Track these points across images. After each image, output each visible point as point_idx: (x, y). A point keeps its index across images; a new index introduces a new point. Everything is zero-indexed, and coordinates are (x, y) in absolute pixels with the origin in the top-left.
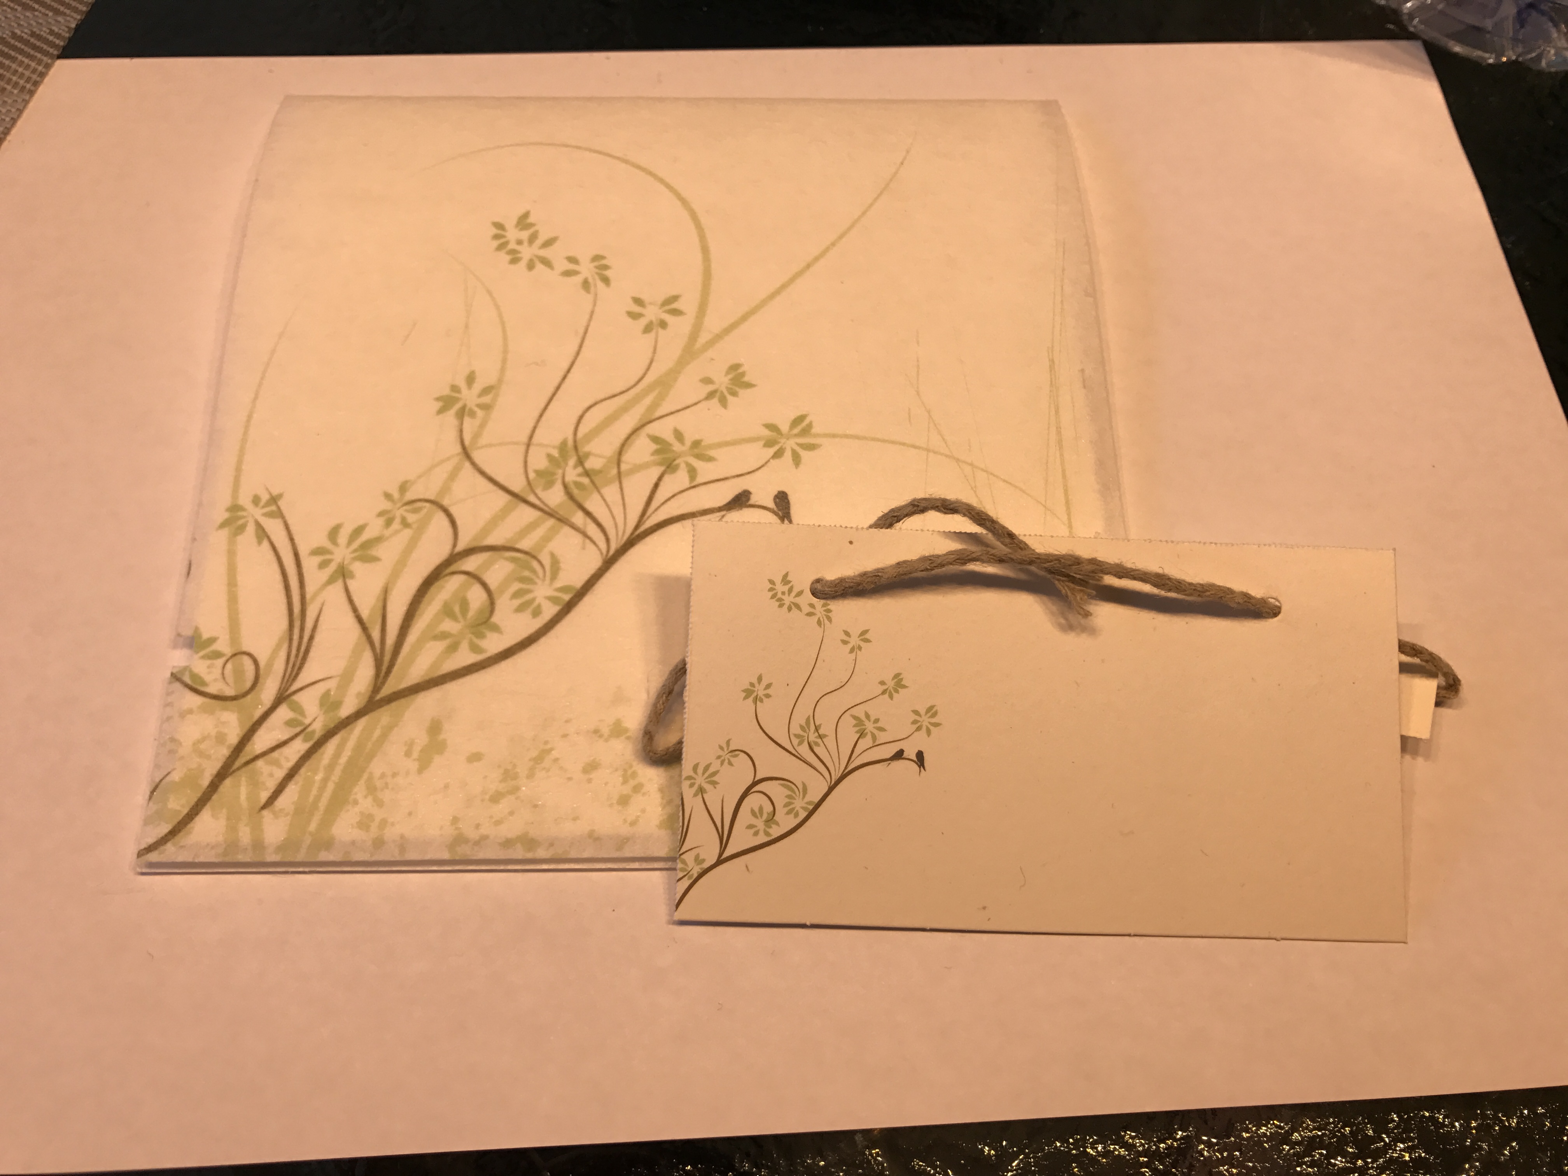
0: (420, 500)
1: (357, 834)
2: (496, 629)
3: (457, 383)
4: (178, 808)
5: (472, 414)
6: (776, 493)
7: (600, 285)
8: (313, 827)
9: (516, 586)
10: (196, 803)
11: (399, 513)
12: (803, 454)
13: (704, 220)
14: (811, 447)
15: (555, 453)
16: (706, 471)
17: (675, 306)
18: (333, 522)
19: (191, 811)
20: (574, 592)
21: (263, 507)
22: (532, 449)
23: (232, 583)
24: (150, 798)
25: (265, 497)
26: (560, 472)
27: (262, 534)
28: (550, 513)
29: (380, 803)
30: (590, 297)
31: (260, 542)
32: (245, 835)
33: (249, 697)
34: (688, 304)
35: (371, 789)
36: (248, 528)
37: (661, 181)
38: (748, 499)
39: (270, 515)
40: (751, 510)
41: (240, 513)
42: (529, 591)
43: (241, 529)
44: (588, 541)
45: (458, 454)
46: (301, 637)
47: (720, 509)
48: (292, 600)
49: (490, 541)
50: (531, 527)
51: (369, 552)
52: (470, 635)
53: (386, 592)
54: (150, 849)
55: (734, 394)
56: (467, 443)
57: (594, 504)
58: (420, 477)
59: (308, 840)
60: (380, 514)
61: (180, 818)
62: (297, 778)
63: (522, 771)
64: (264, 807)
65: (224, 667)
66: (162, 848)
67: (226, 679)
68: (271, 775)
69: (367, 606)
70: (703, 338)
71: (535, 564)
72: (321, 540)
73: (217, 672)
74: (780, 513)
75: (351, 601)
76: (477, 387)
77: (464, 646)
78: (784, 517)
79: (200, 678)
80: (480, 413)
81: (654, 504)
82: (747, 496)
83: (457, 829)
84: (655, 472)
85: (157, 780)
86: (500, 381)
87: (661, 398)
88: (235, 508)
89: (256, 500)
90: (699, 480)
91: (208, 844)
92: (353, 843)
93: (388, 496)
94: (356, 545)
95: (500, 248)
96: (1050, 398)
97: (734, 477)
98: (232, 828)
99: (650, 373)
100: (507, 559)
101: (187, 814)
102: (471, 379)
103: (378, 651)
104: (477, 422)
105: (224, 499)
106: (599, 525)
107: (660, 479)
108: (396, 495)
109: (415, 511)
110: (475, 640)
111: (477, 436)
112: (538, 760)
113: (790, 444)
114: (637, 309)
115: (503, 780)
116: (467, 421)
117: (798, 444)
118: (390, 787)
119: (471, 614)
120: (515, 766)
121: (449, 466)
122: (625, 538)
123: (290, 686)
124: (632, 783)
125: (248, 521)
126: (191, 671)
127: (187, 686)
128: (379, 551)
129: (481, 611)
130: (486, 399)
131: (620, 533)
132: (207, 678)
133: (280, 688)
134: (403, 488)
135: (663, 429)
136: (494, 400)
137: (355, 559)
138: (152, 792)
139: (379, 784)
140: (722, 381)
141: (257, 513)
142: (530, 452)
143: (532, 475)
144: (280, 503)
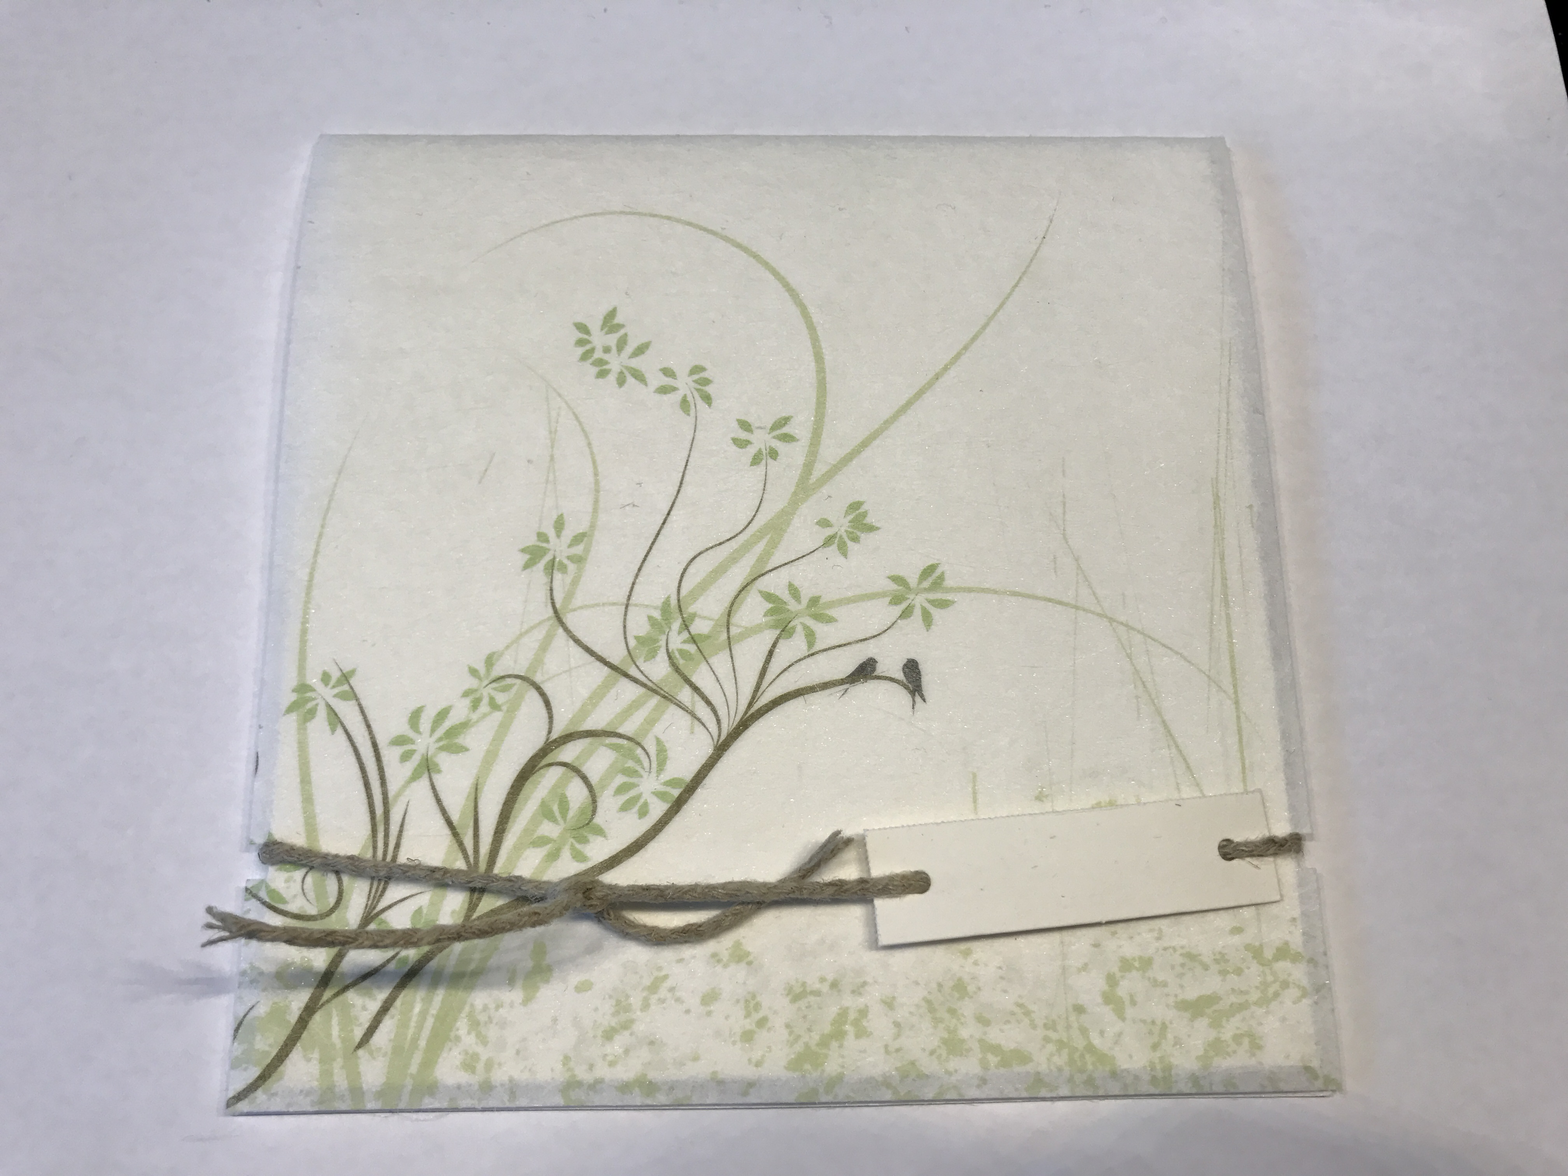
0: (509, 676)
1: (463, 1078)
2: (600, 832)
3: (543, 530)
4: (267, 1049)
5: (563, 568)
6: (905, 661)
7: (701, 404)
8: (413, 1069)
9: (620, 779)
10: (285, 1042)
11: (486, 693)
12: (935, 612)
13: (817, 317)
14: (943, 604)
15: (657, 615)
16: (826, 634)
17: (785, 430)
18: (413, 706)
19: (280, 1052)
20: (684, 786)
21: (334, 687)
22: (632, 610)
23: (305, 780)
24: (235, 1037)
25: (335, 675)
26: (664, 638)
27: (335, 720)
28: (653, 690)
29: (483, 1040)
30: (691, 420)
31: (333, 731)
32: (341, 1080)
33: (334, 916)
34: (801, 428)
35: (475, 1025)
36: (318, 713)
37: (766, 265)
38: (874, 670)
39: (342, 696)
40: (876, 682)
41: (309, 694)
42: (633, 786)
43: (311, 713)
44: (696, 722)
45: (549, 619)
46: (386, 845)
47: (842, 682)
48: (373, 800)
49: (589, 724)
50: (635, 706)
51: (456, 741)
52: (572, 840)
53: (476, 790)
54: (239, 1097)
55: (855, 539)
56: (558, 606)
57: (702, 678)
58: (507, 647)
59: (409, 1083)
60: (466, 694)
61: (269, 1061)
62: (392, 1011)
63: (635, 1001)
64: (360, 1045)
65: (303, 882)
66: (252, 1096)
67: (307, 895)
68: (364, 1008)
69: (456, 806)
70: (820, 469)
71: (639, 751)
72: (403, 728)
73: (296, 887)
74: (910, 686)
75: (438, 801)
76: (568, 533)
77: (566, 854)
78: (916, 690)
79: (278, 894)
80: (572, 567)
81: (769, 677)
82: (872, 665)
83: (569, 1070)
84: (769, 636)
85: (242, 1015)
86: (593, 526)
87: (774, 545)
88: (303, 688)
89: (326, 678)
90: (818, 646)
91: (301, 1091)
92: (459, 1087)
93: (473, 672)
94: (440, 732)
95: (584, 357)
96: (1215, 541)
97: (857, 642)
98: (327, 1073)
99: (759, 516)
100: (606, 745)
101: (277, 1055)
102: (559, 525)
103: (472, 860)
104: (568, 579)
105: (291, 679)
106: (708, 703)
107: (774, 645)
108: (482, 671)
109: (504, 689)
110: (578, 846)
111: (569, 596)
112: (653, 988)
113: (919, 600)
114: (743, 435)
115: (616, 1014)
116: (558, 576)
117: (929, 601)
118: (495, 1021)
119: (571, 814)
120: (628, 997)
121: (539, 635)
122: (738, 718)
123: (378, 901)
124: (757, 1016)
125: (317, 705)
126: (267, 886)
127: (264, 903)
128: (468, 739)
129: (582, 811)
130: (578, 550)
131: (732, 713)
132: (286, 894)
133: (367, 905)
134: (490, 661)
135: (775, 583)
136: (587, 550)
137: (441, 749)
138: (237, 1030)
139: (483, 1018)
140: (841, 525)
141: (327, 693)
142: (629, 613)
143: (632, 643)
144: (352, 681)
